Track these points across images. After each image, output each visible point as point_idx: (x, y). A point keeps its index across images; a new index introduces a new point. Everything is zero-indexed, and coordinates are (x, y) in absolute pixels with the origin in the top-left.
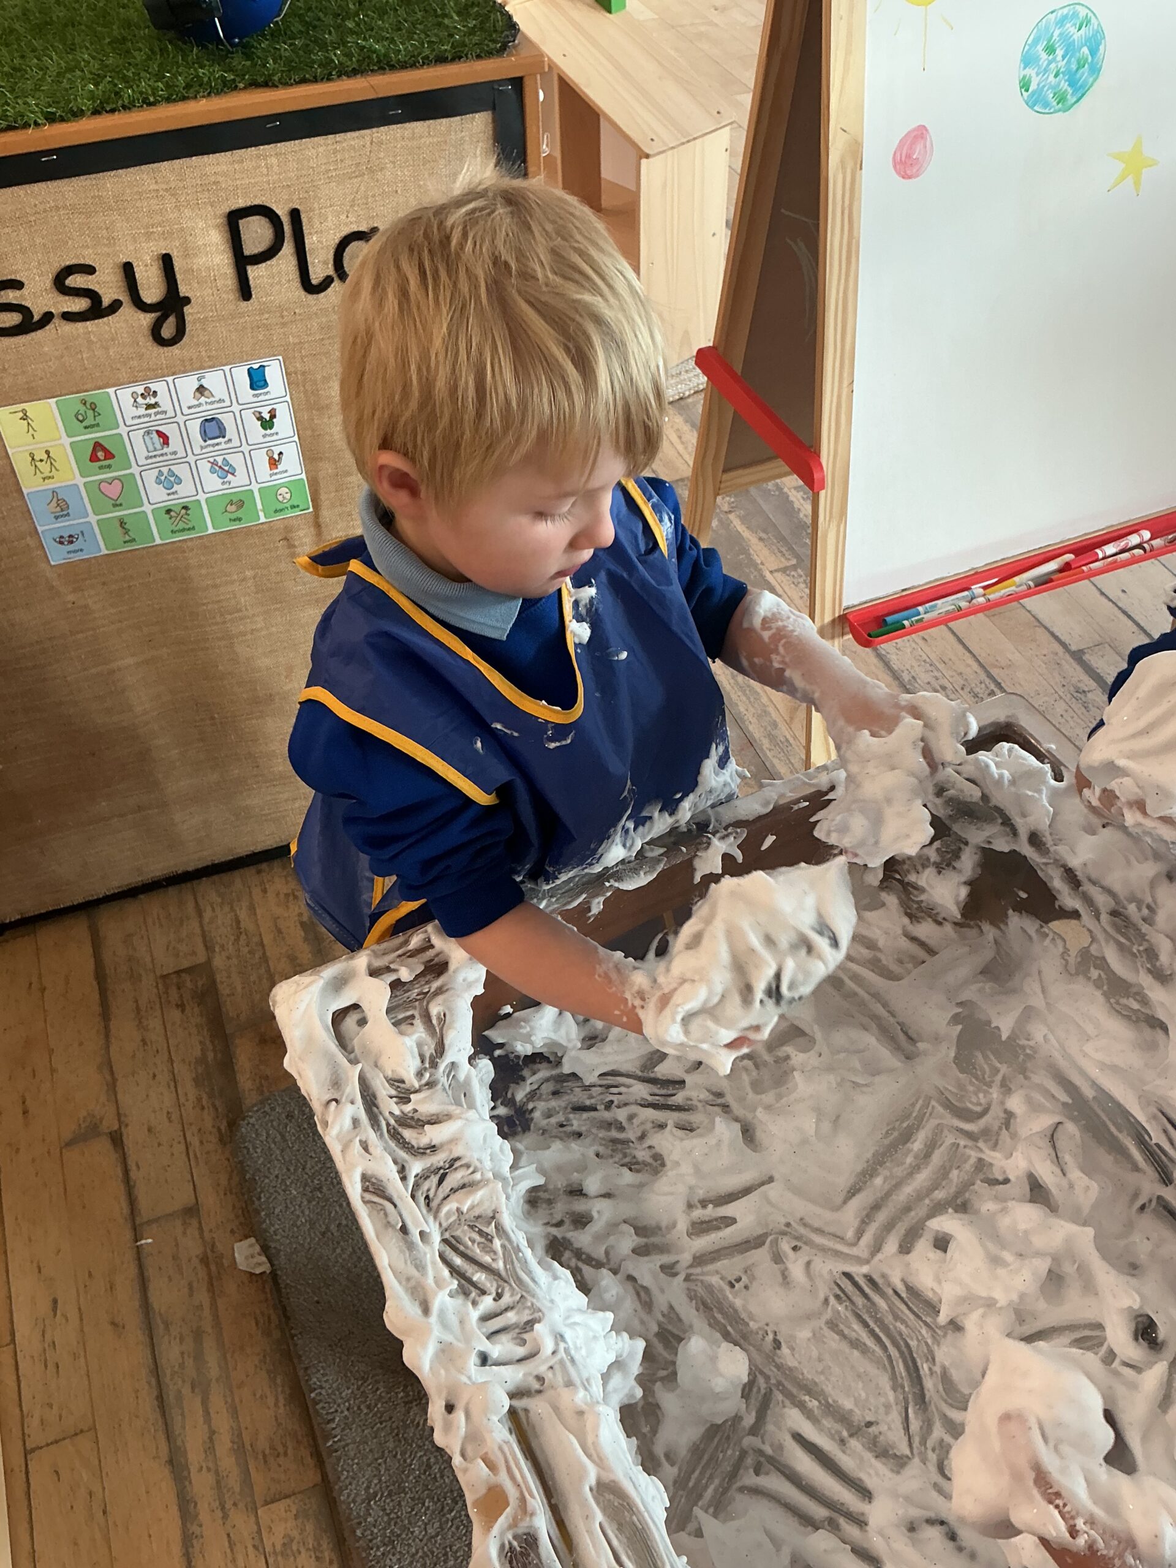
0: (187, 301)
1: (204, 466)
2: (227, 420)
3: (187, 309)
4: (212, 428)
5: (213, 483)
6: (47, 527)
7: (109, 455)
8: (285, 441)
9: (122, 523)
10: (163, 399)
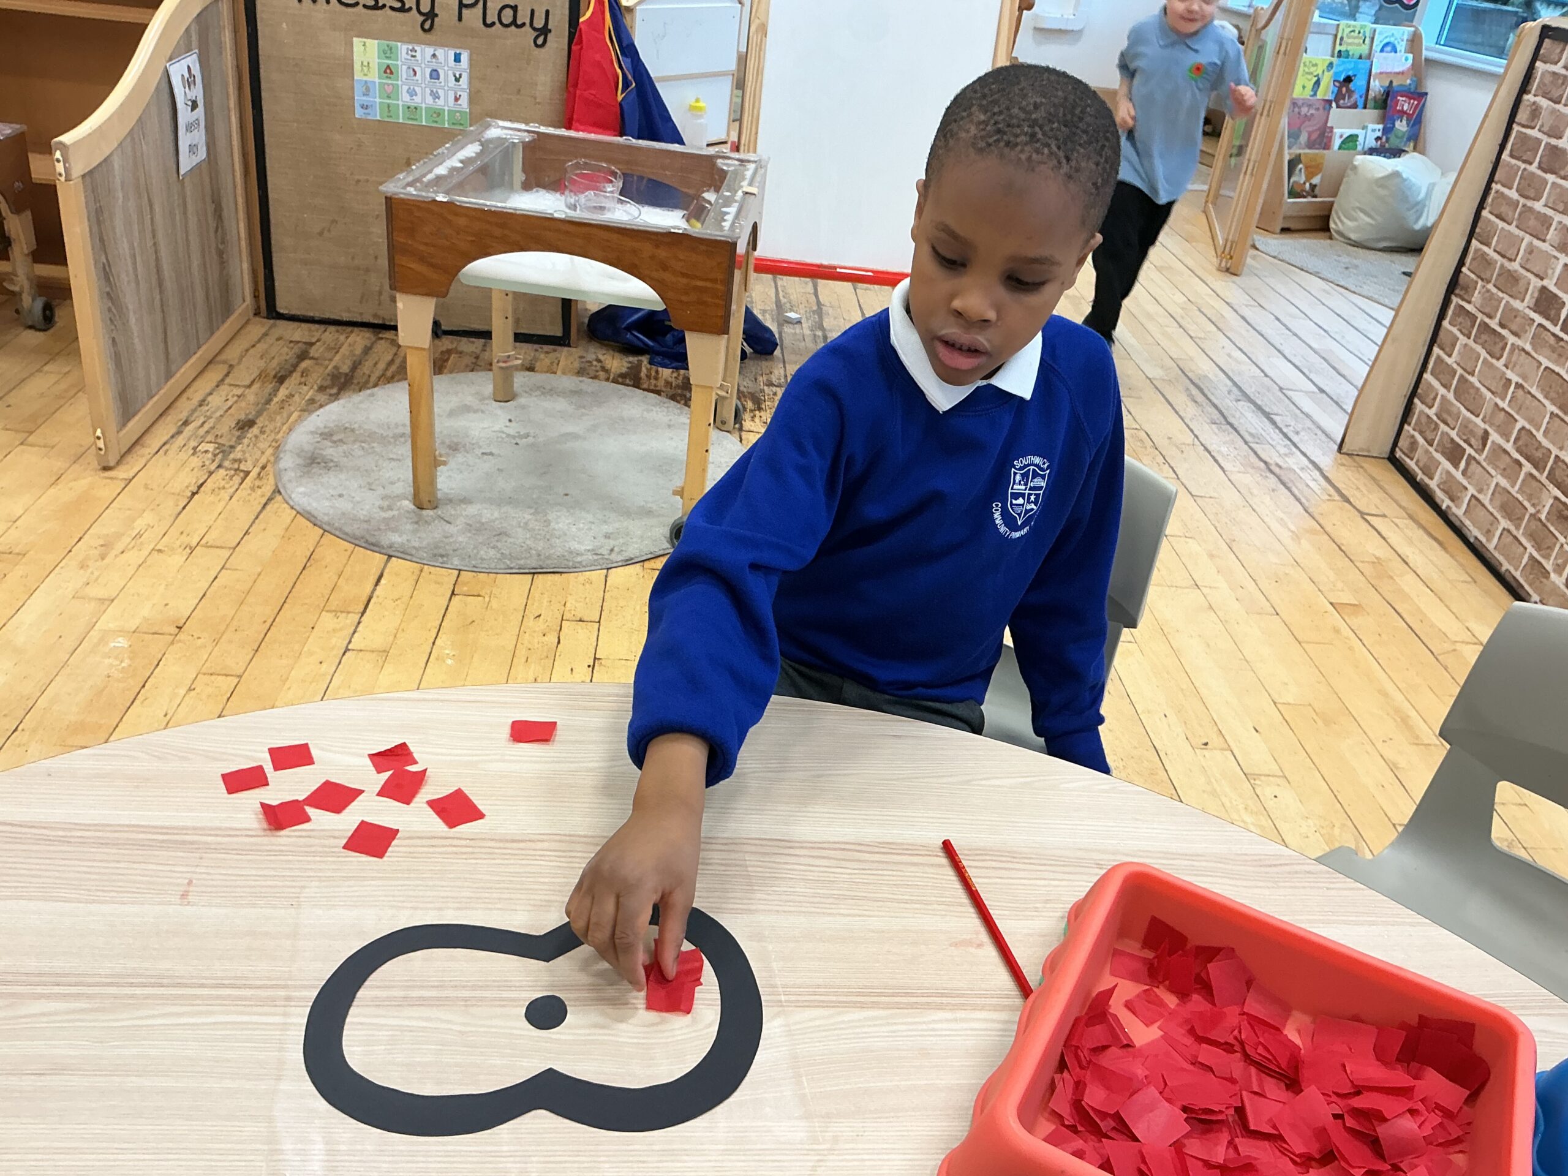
0: (437, 15)
1: (428, 91)
2: (441, 72)
3: (436, 20)
4: (435, 75)
5: (429, 100)
6: (359, 98)
7: (392, 73)
8: (463, 90)
9: (389, 106)
10: (418, 54)
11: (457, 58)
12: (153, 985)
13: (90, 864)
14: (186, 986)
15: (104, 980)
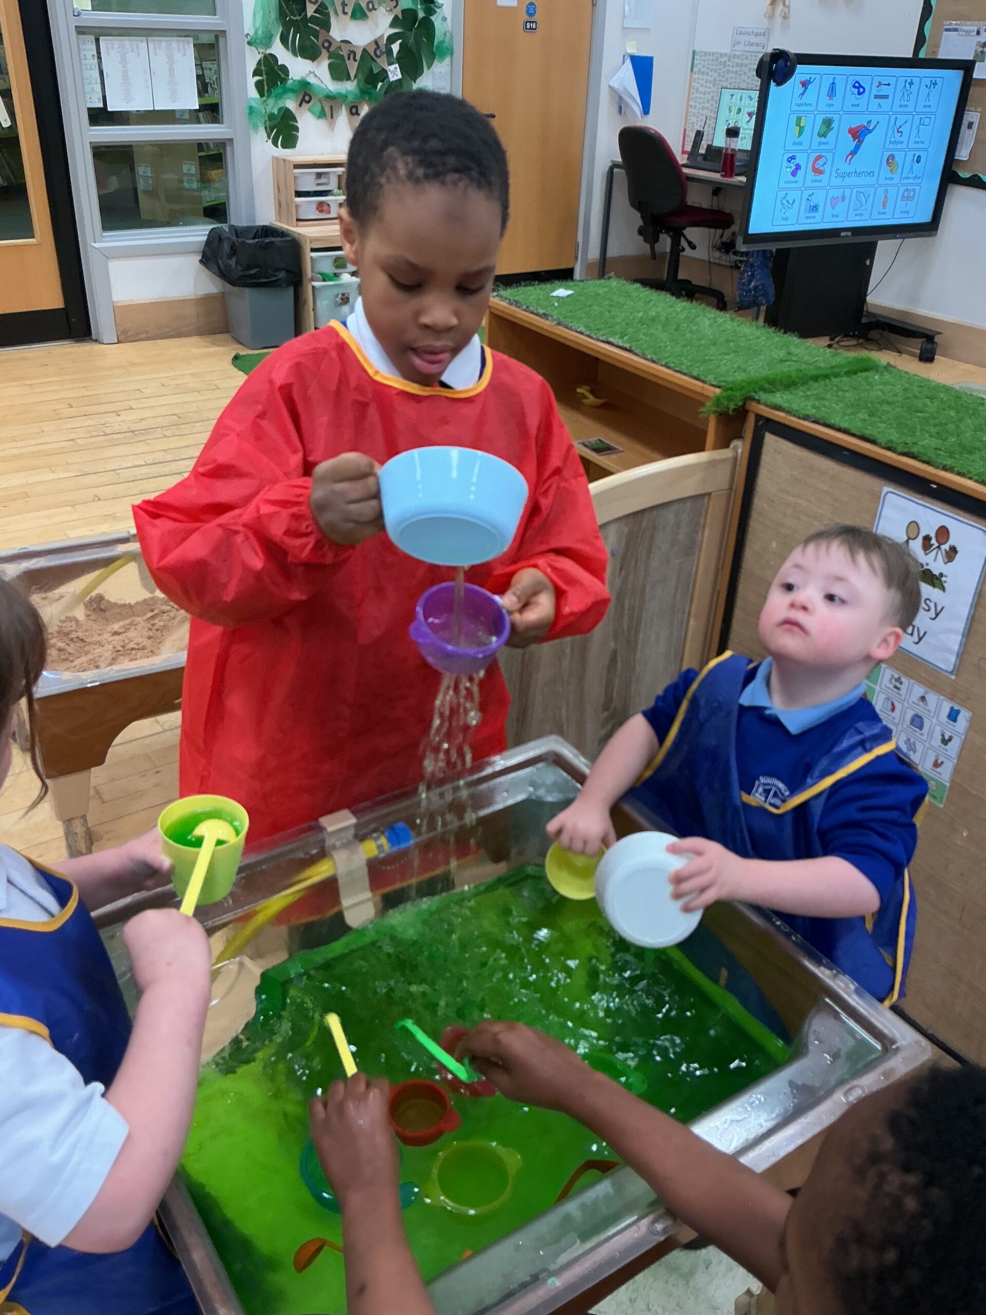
11: (953, 716)
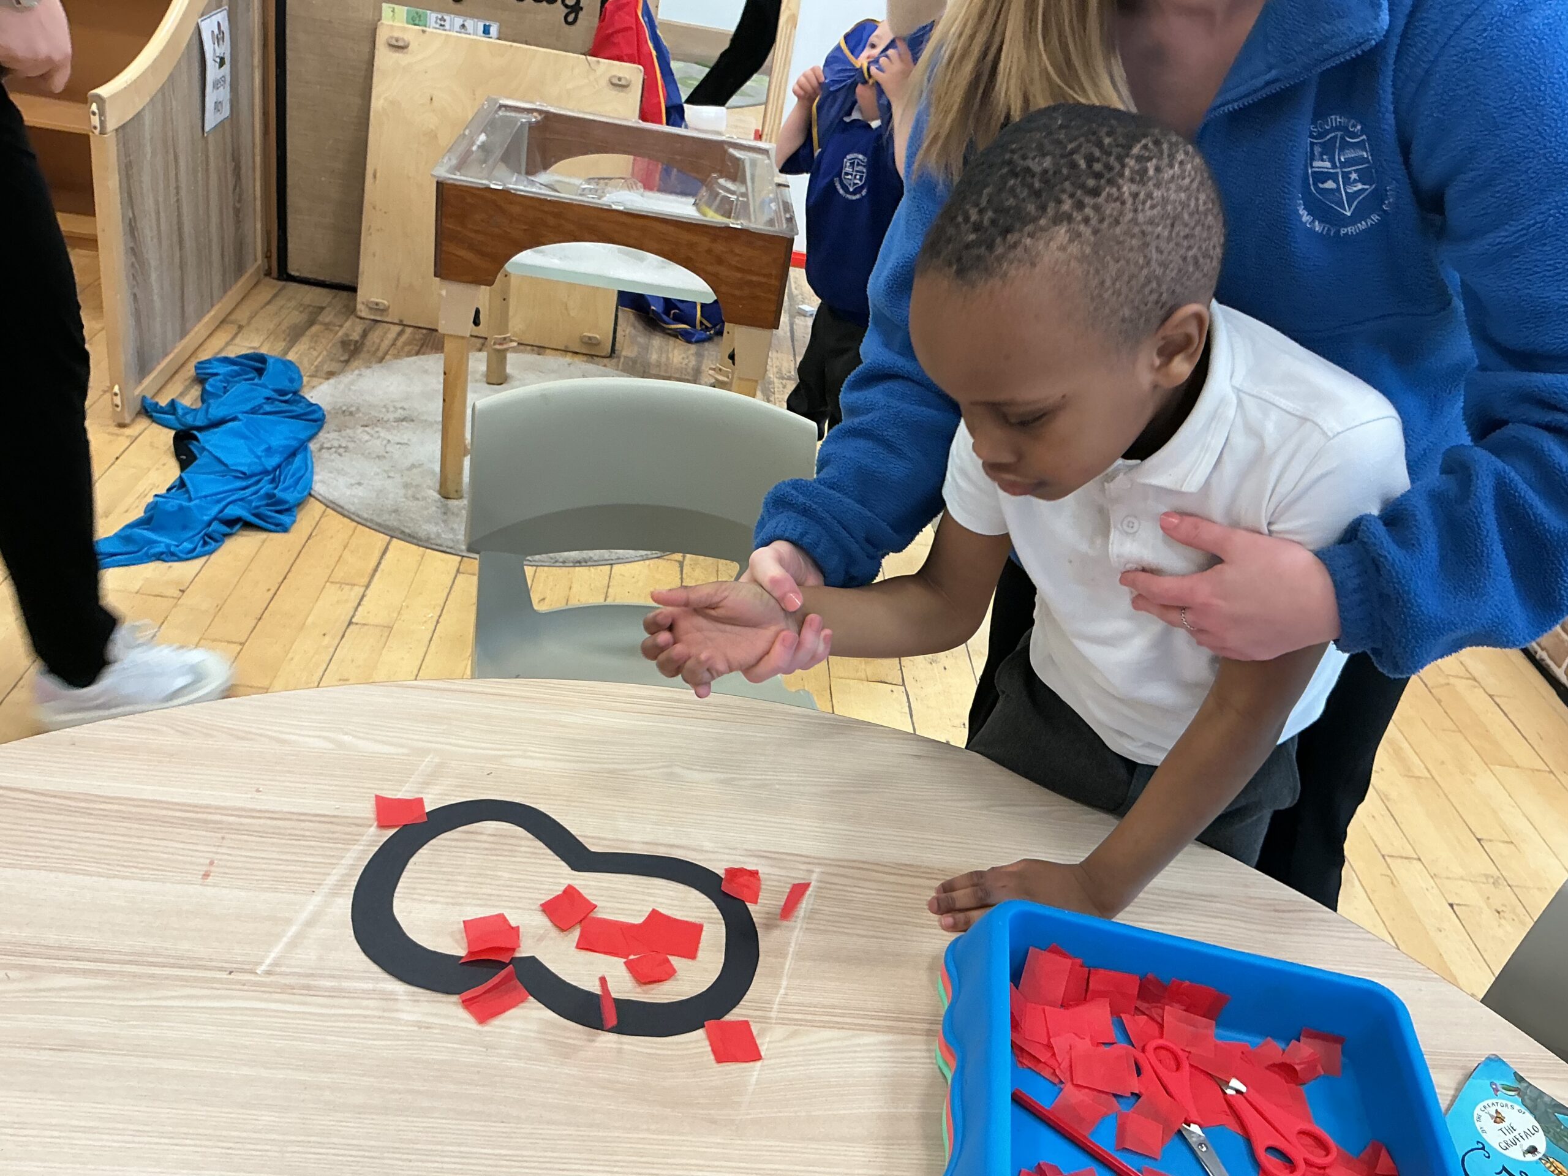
10: (447, 24)
11: (486, 31)
12: (173, 966)
13: (112, 837)
14: (206, 968)
15: (123, 957)
